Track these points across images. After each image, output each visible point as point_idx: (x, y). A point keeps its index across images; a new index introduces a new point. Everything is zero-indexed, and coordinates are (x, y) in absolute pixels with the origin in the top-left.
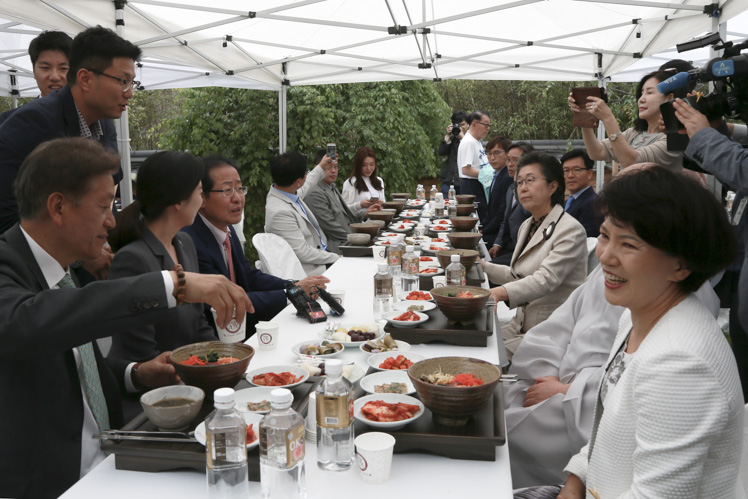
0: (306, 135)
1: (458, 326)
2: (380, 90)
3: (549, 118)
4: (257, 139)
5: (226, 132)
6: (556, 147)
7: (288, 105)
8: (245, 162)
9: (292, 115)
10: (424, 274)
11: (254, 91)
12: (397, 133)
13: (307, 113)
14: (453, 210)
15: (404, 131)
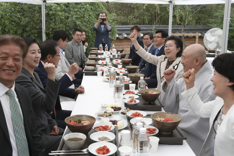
0: (53, 23)
1: (150, 104)
2: (82, 5)
3: (143, 16)
4: (32, 25)
5: (19, 22)
6: (147, 28)
7: (45, 11)
8: (28, 34)
9: (47, 15)
10: (125, 83)
11: (30, 4)
12: (89, 23)
13: (53, 14)
14: (119, 56)
15: (92, 22)
